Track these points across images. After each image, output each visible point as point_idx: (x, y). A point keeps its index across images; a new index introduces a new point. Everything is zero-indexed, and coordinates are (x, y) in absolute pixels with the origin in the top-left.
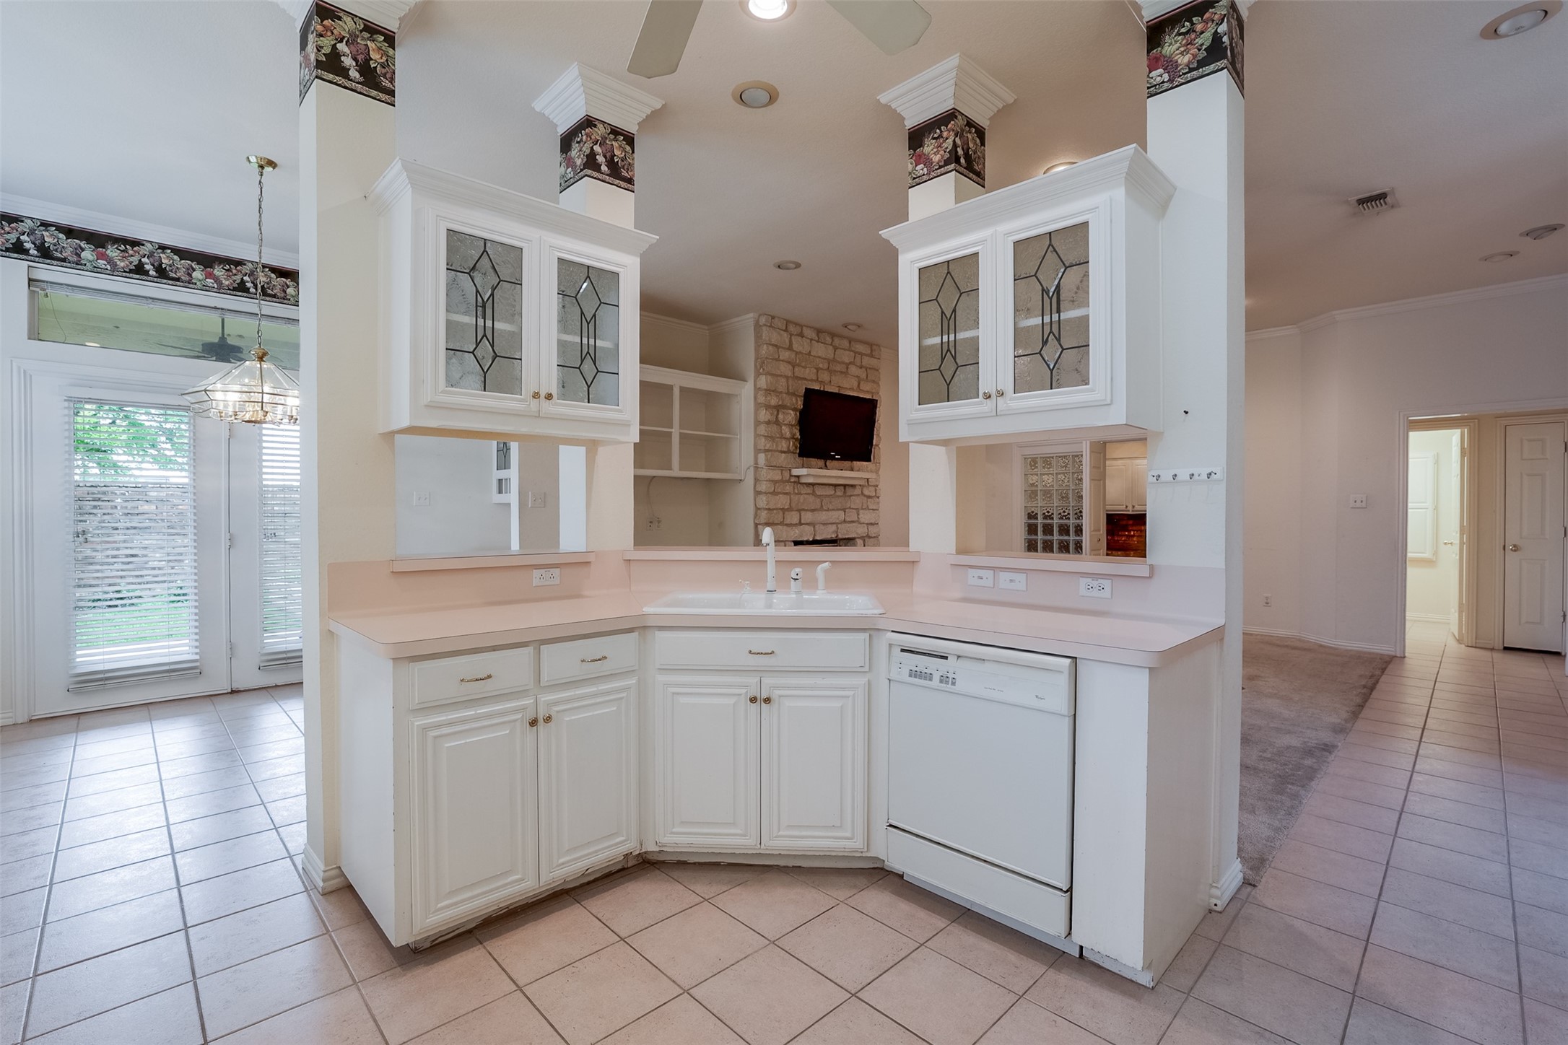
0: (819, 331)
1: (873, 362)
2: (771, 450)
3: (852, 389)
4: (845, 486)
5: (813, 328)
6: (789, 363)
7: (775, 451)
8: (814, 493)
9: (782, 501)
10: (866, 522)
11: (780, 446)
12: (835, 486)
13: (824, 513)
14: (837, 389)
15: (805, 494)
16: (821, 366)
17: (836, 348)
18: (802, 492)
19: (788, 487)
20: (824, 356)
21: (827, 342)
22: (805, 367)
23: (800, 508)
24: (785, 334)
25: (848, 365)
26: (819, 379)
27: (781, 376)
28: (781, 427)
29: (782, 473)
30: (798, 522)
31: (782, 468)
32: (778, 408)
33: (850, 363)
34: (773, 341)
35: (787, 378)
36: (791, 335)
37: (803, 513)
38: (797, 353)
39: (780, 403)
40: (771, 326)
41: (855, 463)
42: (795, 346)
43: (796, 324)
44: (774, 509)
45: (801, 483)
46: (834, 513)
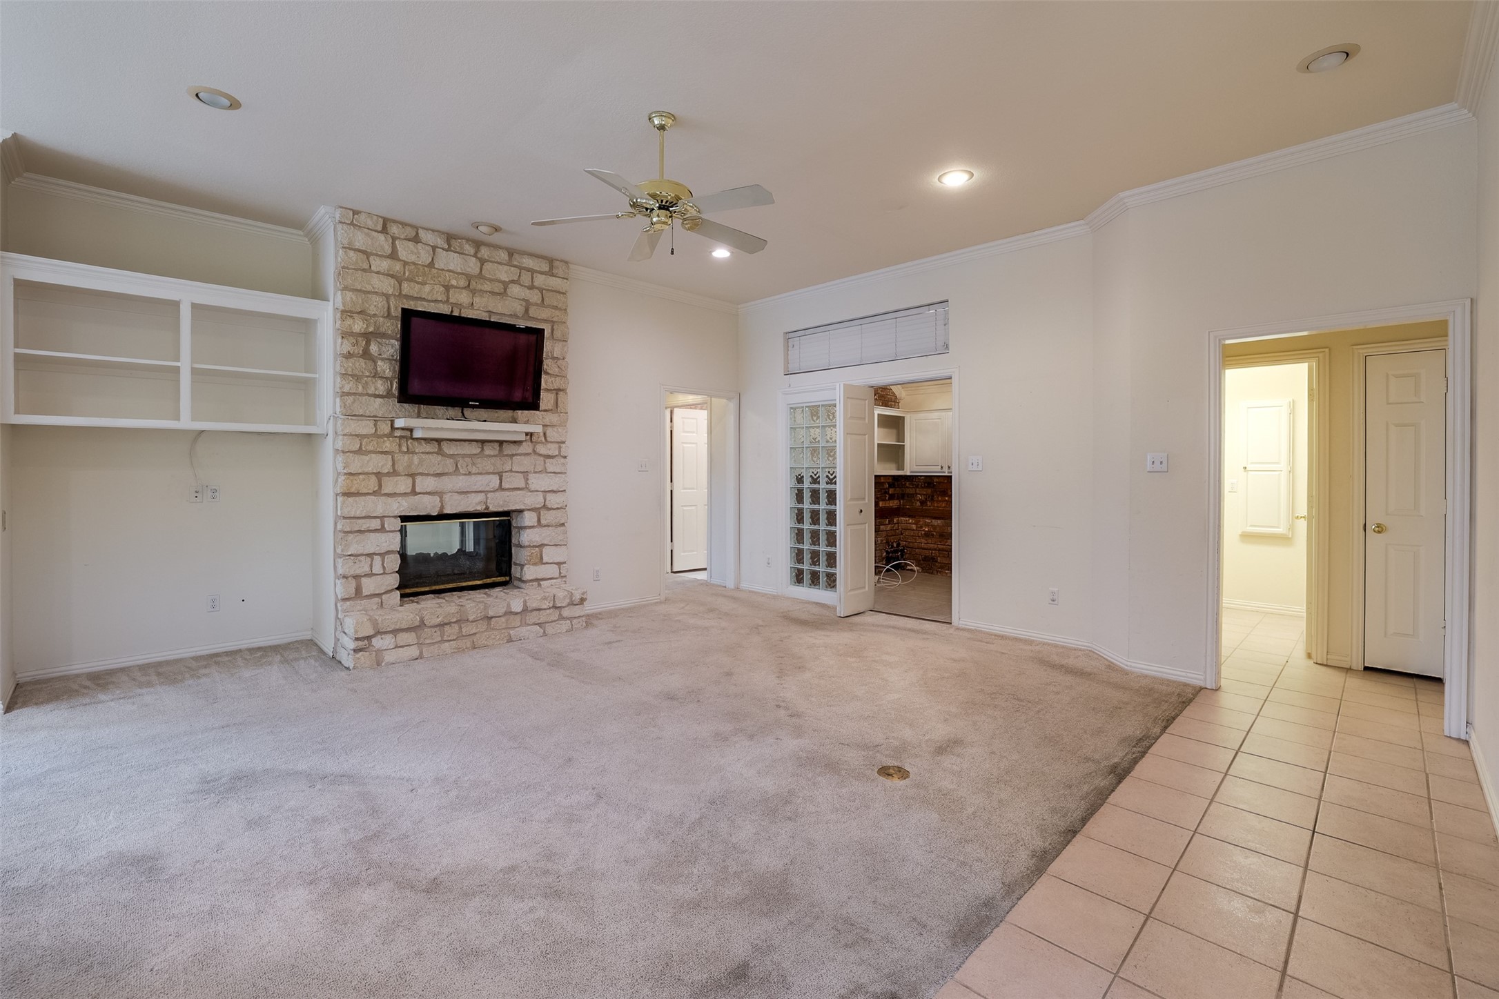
0: (450, 238)
1: (553, 282)
2: (354, 394)
3: (514, 316)
4: (501, 443)
5: (437, 231)
6: (392, 276)
7: (361, 395)
8: (440, 452)
9: (384, 464)
10: (543, 490)
11: (373, 389)
12: (483, 442)
13: (461, 478)
14: (487, 314)
15: (422, 453)
16: (454, 282)
17: (483, 262)
18: (417, 451)
19: (388, 444)
20: (459, 270)
21: (467, 252)
22: (423, 284)
23: (414, 471)
24: (382, 237)
25: (506, 285)
26: (451, 301)
27: (376, 293)
28: (375, 362)
29: (375, 425)
30: (409, 490)
31: (376, 419)
32: (368, 336)
33: (513, 282)
34: (357, 245)
35: (387, 296)
36: (394, 239)
37: (419, 479)
38: (405, 263)
39: (371, 329)
40: (352, 224)
41: (519, 412)
42: (402, 254)
43: (404, 224)
44: (360, 474)
45: (413, 439)
46: (480, 477)
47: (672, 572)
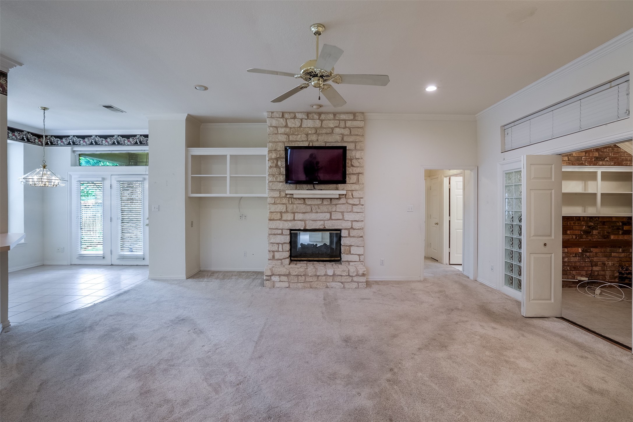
0: (308, 114)
1: (355, 123)
2: (273, 182)
3: (337, 142)
4: (331, 199)
5: (303, 112)
6: (286, 134)
7: (275, 182)
8: (305, 203)
9: (282, 208)
10: (351, 220)
11: (279, 179)
12: (323, 199)
13: (313, 214)
14: (324, 143)
15: (297, 204)
16: (310, 132)
17: (322, 121)
18: (295, 203)
19: (284, 200)
20: (312, 127)
21: (315, 118)
22: (297, 135)
23: (294, 211)
24: (282, 120)
25: (332, 129)
26: (309, 140)
27: (280, 142)
28: (280, 169)
29: (280, 193)
30: (292, 219)
31: (280, 191)
32: (277, 159)
33: (336, 127)
34: (274, 125)
35: (284, 142)
36: (286, 119)
37: (296, 214)
38: (291, 128)
39: (278, 156)
40: (271, 117)
41: (339, 185)
42: (290, 125)
43: (290, 113)
44: (275, 212)
45: (294, 198)
46: (321, 214)
47: (450, 264)
